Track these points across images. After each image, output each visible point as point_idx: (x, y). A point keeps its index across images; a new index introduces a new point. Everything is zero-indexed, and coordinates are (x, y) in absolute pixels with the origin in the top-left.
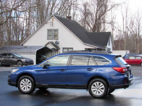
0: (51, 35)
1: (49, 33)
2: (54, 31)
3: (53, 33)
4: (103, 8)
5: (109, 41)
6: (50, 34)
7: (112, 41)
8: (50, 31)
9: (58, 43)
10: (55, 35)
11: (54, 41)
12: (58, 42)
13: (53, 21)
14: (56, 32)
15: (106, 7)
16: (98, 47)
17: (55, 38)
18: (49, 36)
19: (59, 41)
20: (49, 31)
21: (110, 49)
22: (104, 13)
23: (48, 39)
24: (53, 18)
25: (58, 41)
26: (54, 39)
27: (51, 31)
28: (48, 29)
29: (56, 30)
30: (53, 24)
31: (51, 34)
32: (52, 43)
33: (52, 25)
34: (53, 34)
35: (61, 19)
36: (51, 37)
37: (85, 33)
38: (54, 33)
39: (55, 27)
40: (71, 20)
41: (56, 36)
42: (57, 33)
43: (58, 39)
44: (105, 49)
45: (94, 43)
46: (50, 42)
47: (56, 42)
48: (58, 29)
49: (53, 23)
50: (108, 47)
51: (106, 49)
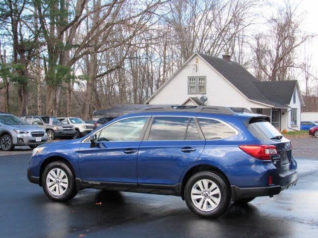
0: (194, 87)
1: (190, 83)
2: (198, 79)
3: (197, 83)
4: (287, 42)
5: (294, 96)
6: (193, 85)
7: (300, 96)
8: (192, 79)
9: (206, 100)
10: (200, 87)
11: (199, 96)
12: (205, 98)
13: (197, 62)
15: (292, 39)
16: (273, 107)
17: (200, 91)
18: (190, 87)
19: (207, 96)
20: (190, 79)
21: (296, 109)
22: (288, 51)
23: (189, 93)
24: (196, 57)
25: (205, 95)
26: (200, 94)
27: (195, 79)
28: (188, 77)
29: (203, 79)
30: (197, 69)
31: (195, 84)
32: (195, 100)
33: (195, 70)
35: (211, 60)
36: (193, 91)
37: (253, 82)
38: (200, 83)
39: (200, 74)
40: (230, 61)
41: (202, 88)
42: (204, 83)
43: (205, 93)
44: (287, 109)
45: (268, 98)
46: (193, 99)
47: (202, 98)
48: (205, 77)
49: (197, 66)
50: (292, 105)
51: (289, 109)
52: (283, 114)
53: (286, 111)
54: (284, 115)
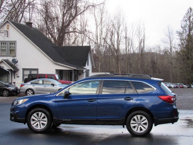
0: (5, 50)
1: (1, 47)
2: (9, 44)
3: (8, 47)
4: (73, 11)
5: (88, 59)
6: (4, 48)
7: (91, 60)
8: (4, 43)
9: (17, 62)
10: (11, 50)
11: (10, 59)
13: (8, 29)
17: (11, 54)
18: (1, 51)
19: (18, 58)
20: (2, 43)
21: (89, 70)
23: (0, 56)
24: (8, 24)
25: (15, 58)
26: (10, 56)
27: (6, 43)
29: (14, 43)
30: (7, 34)
31: (5, 47)
32: (7, 62)
33: (6, 35)
36: (5, 53)
38: (10, 47)
39: (11, 39)
40: (32, 28)
41: (12, 52)
42: (14, 47)
43: (15, 56)
44: (83, 71)
46: (5, 61)
47: (13, 60)
48: (16, 41)
49: (8, 32)
50: (87, 67)
51: (85, 71)
52: (80, 74)
53: (82, 72)
54: (81, 76)
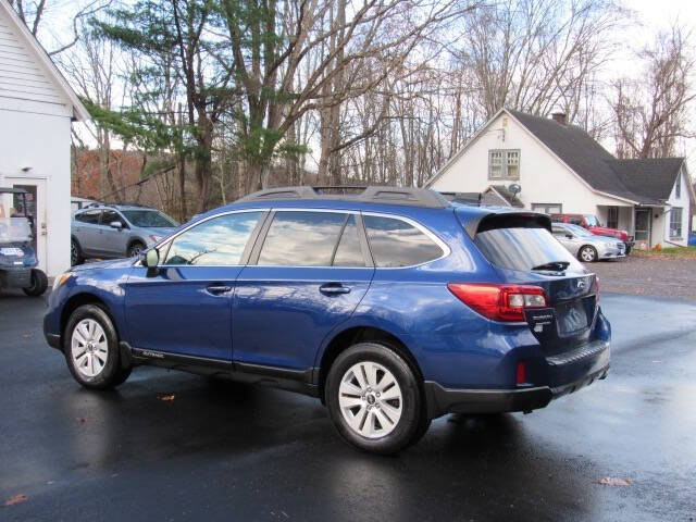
0: (498, 168)
1: (492, 162)
2: (507, 155)
3: (504, 160)
4: (673, 94)
5: (678, 186)
6: (497, 164)
7: (688, 186)
9: (519, 190)
10: (510, 168)
11: (507, 184)
12: (517, 187)
13: (505, 125)
14: (515, 158)
15: (682, 88)
16: (638, 203)
17: (509, 175)
18: (493, 168)
19: (520, 183)
20: (493, 155)
21: (681, 208)
22: (675, 107)
23: (490, 179)
24: (504, 116)
25: (517, 182)
26: (507, 179)
27: (500, 154)
28: (490, 151)
29: (514, 153)
30: (504, 136)
31: (500, 162)
32: (501, 190)
33: (501, 138)
34: (506, 162)
35: (533, 123)
36: (498, 174)
37: (607, 162)
38: (509, 162)
39: (510, 145)
40: (565, 124)
41: (512, 169)
42: (516, 162)
43: (518, 179)
44: (663, 209)
45: (631, 189)
46: (495, 187)
47: (512, 187)
48: (519, 150)
49: (504, 132)
50: (673, 201)
51: (667, 209)
52: (657, 216)
53: (662, 211)
54: (658, 220)
